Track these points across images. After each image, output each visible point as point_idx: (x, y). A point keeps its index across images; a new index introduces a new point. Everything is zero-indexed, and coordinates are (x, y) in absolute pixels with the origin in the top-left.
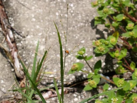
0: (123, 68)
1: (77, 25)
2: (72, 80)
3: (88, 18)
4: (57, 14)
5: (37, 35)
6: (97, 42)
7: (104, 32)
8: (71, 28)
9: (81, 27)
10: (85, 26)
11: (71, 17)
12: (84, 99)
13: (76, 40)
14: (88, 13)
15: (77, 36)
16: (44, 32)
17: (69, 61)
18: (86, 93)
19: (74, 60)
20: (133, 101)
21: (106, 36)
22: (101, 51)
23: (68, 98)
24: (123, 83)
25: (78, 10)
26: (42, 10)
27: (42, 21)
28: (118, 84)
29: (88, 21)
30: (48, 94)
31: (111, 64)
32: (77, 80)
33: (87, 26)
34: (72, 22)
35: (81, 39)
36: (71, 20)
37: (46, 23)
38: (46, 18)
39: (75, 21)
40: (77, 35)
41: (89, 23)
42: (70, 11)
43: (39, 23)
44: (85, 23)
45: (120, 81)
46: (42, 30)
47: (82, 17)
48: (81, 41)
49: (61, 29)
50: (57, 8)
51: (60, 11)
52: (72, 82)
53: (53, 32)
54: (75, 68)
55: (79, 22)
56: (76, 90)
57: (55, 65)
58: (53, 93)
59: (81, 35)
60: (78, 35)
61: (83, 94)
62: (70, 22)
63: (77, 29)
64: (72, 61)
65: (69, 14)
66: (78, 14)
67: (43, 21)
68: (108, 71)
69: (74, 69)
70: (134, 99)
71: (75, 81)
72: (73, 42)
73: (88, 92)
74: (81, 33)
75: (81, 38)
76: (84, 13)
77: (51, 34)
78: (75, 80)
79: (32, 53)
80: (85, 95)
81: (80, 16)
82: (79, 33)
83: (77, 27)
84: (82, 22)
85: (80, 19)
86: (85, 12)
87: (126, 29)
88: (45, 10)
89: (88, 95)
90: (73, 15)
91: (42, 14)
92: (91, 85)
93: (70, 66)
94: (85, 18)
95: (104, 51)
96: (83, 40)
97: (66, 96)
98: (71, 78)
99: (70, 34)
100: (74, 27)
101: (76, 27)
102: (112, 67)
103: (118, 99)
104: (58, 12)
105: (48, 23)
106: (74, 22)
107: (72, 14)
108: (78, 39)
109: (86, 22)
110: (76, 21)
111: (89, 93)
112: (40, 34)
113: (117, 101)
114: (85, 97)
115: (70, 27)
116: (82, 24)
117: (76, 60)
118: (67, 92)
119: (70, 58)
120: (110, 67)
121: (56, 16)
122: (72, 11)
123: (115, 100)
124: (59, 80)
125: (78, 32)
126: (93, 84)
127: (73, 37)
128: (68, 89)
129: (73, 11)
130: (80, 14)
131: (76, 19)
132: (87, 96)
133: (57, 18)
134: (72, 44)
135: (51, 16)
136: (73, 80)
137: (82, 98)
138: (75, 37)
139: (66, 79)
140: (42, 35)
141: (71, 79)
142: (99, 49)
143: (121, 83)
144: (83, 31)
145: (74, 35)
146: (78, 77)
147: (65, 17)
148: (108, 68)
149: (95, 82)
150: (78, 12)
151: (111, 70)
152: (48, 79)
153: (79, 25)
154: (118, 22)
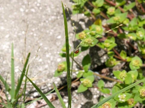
0: (115, 60)
1: (47, 20)
2: (58, 84)
3: (58, 9)
4: (22, 10)
5: (3, 37)
6: (82, 34)
7: (81, 23)
8: (42, 24)
9: (53, 21)
10: (57, 19)
11: (39, 11)
12: (76, 103)
13: (51, 37)
14: (57, 4)
15: (52, 32)
16: (11, 33)
17: (49, 62)
18: (77, 96)
19: (55, 60)
20: (140, 94)
21: (84, 26)
22: (89, 44)
23: (58, 105)
24: (126, 75)
25: (45, 3)
26: (3, 9)
27: (6, 21)
28: (121, 78)
29: (59, 13)
30: (33, 104)
31: (97, 57)
32: (64, 82)
33: (60, 18)
34: (41, 17)
35: (56, 35)
36: (40, 15)
37: (11, 22)
38: (10, 16)
39: (44, 15)
40: (50, 31)
41: (61, 16)
42: (36, 4)
43: (2, 24)
44: (57, 16)
45: (122, 74)
46: (9, 31)
47: (51, 9)
48: (57, 36)
49: (31, 27)
50: (20, 4)
51: (24, 7)
52: (58, 85)
53: (22, 31)
54: (63, 68)
55: (49, 16)
56: (63, 94)
57: (33, 69)
58: (39, 103)
59: (56, 30)
60: (52, 30)
61: (74, 97)
62: (40, 17)
63: (50, 24)
64: (52, 61)
65: (36, 8)
66: (46, 6)
67: (8, 20)
68: (96, 66)
69: (60, 69)
70: (142, 92)
71: (62, 84)
72: (48, 39)
73: (79, 94)
74: (55, 28)
75: (55, 33)
76: (52, 5)
77: (20, 34)
78: (61, 82)
79: (2, 60)
80: (77, 98)
81: (49, 9)
82: (52, 29)
83: (49, 22)
84: (52, 15)
85: (49, 11)
86: (53, 3)
87: (108, 15)
88: (6, 8)
89: (80, 97)
90: (41, 8)
91: (3, 12)
92: (86, 85)
93: (51, 67)
94: (55, 10)
95: (93, 43)
96: (59, 35)
97: (55, 103)
98: (56, 81)
99: (42, 30)
100: (45, 22)
101: (47, 22)
102: (99, 60)
103: (125, 96)
104: (23, 8)
105: (13, 22)
106: (43, 17)
107: (39, 7)
108: (53, 35)
109: (58, 14)
110: (46, 15)
111: (81, 95)
112: (7, 36)
113: (125, 97)
114: (77, 100)
115: (40, 22)
116: (53, 17)
117: (56, 60)
118: (54, 98)
119: (49, 58)
120: (96, 61)
121: (21, 12)
122: (38, 5)
123: (122, 97)
124: (42, 86)
125: (51, 27)
126: (87, 83)
127: (47, 33)
128: (54, 95)
129: (40, 4)
130: (48, 7)
131: (44, 12)
132: (79, 99)
133: (23, 14)
134: (47, 42)
135: (15, 13)
136: (60, 83)
137: (74, 102)
138: (49, 33)
139: (51, 83)
140: (10, 37)
141: (56, 83)
142: (87, 41)
143: (124, 77)
144: (57, 25)
145: (48, 31)
146: (63, 79)
147: (32, 13)
148: (95, 62)
149: (89, 81)
150: (46, 5)
151: (99, 64)
152: (30, 88)
153: (50, 19)
154: (99, 7)
